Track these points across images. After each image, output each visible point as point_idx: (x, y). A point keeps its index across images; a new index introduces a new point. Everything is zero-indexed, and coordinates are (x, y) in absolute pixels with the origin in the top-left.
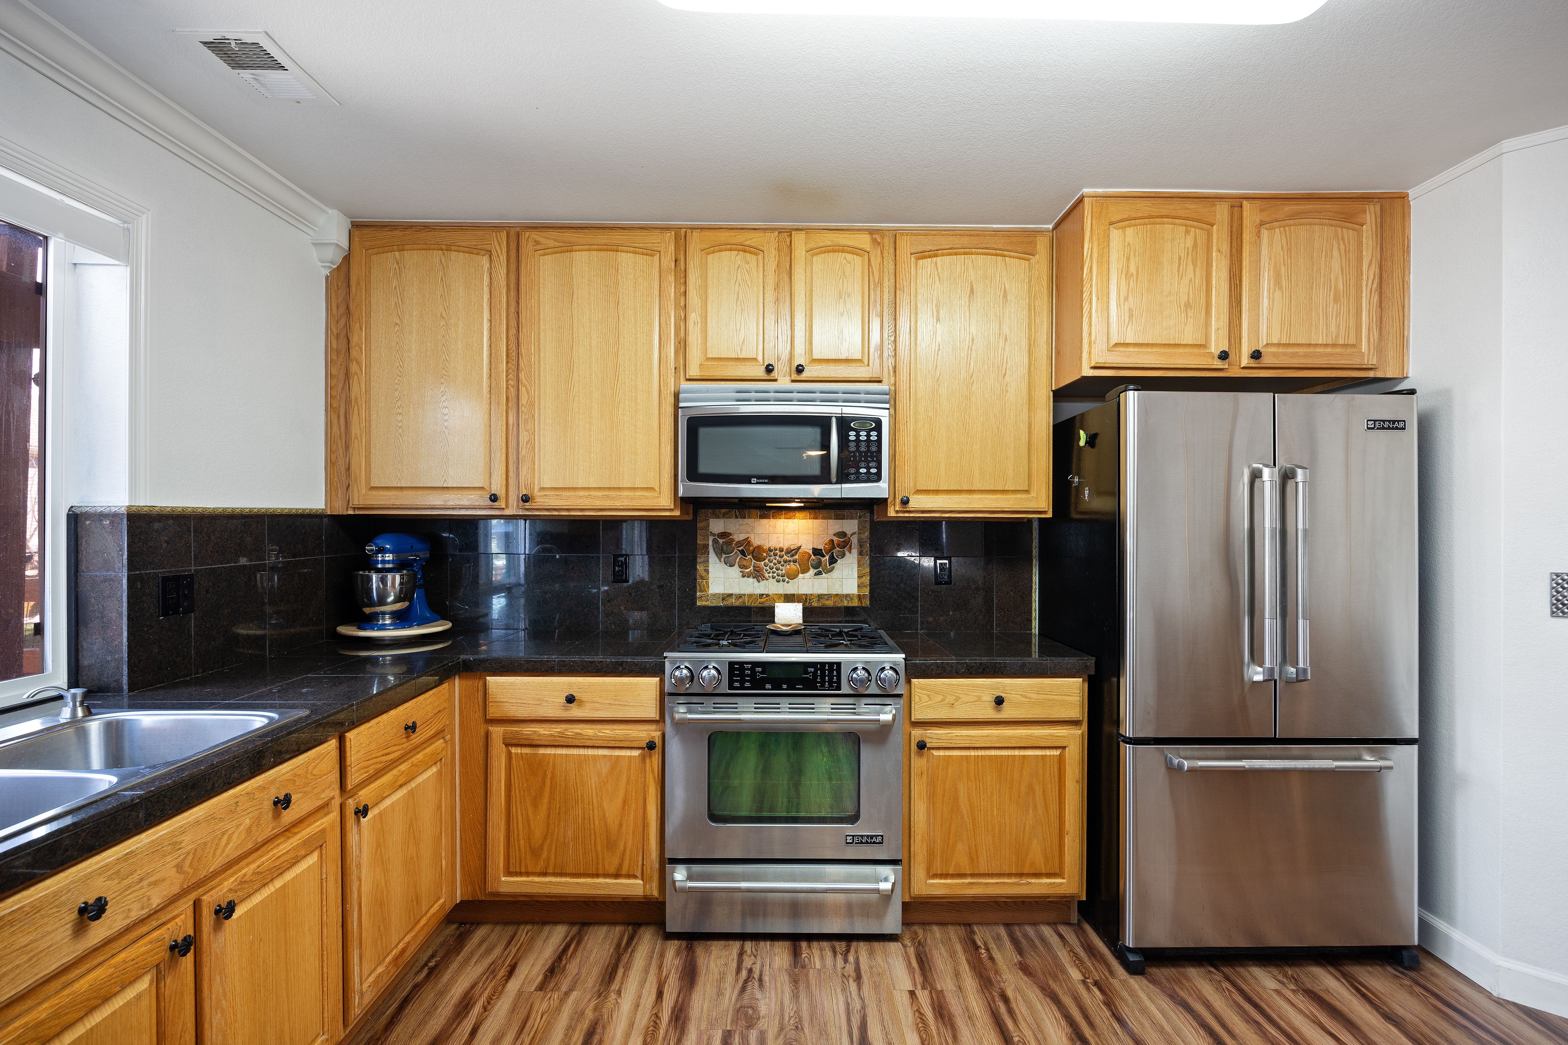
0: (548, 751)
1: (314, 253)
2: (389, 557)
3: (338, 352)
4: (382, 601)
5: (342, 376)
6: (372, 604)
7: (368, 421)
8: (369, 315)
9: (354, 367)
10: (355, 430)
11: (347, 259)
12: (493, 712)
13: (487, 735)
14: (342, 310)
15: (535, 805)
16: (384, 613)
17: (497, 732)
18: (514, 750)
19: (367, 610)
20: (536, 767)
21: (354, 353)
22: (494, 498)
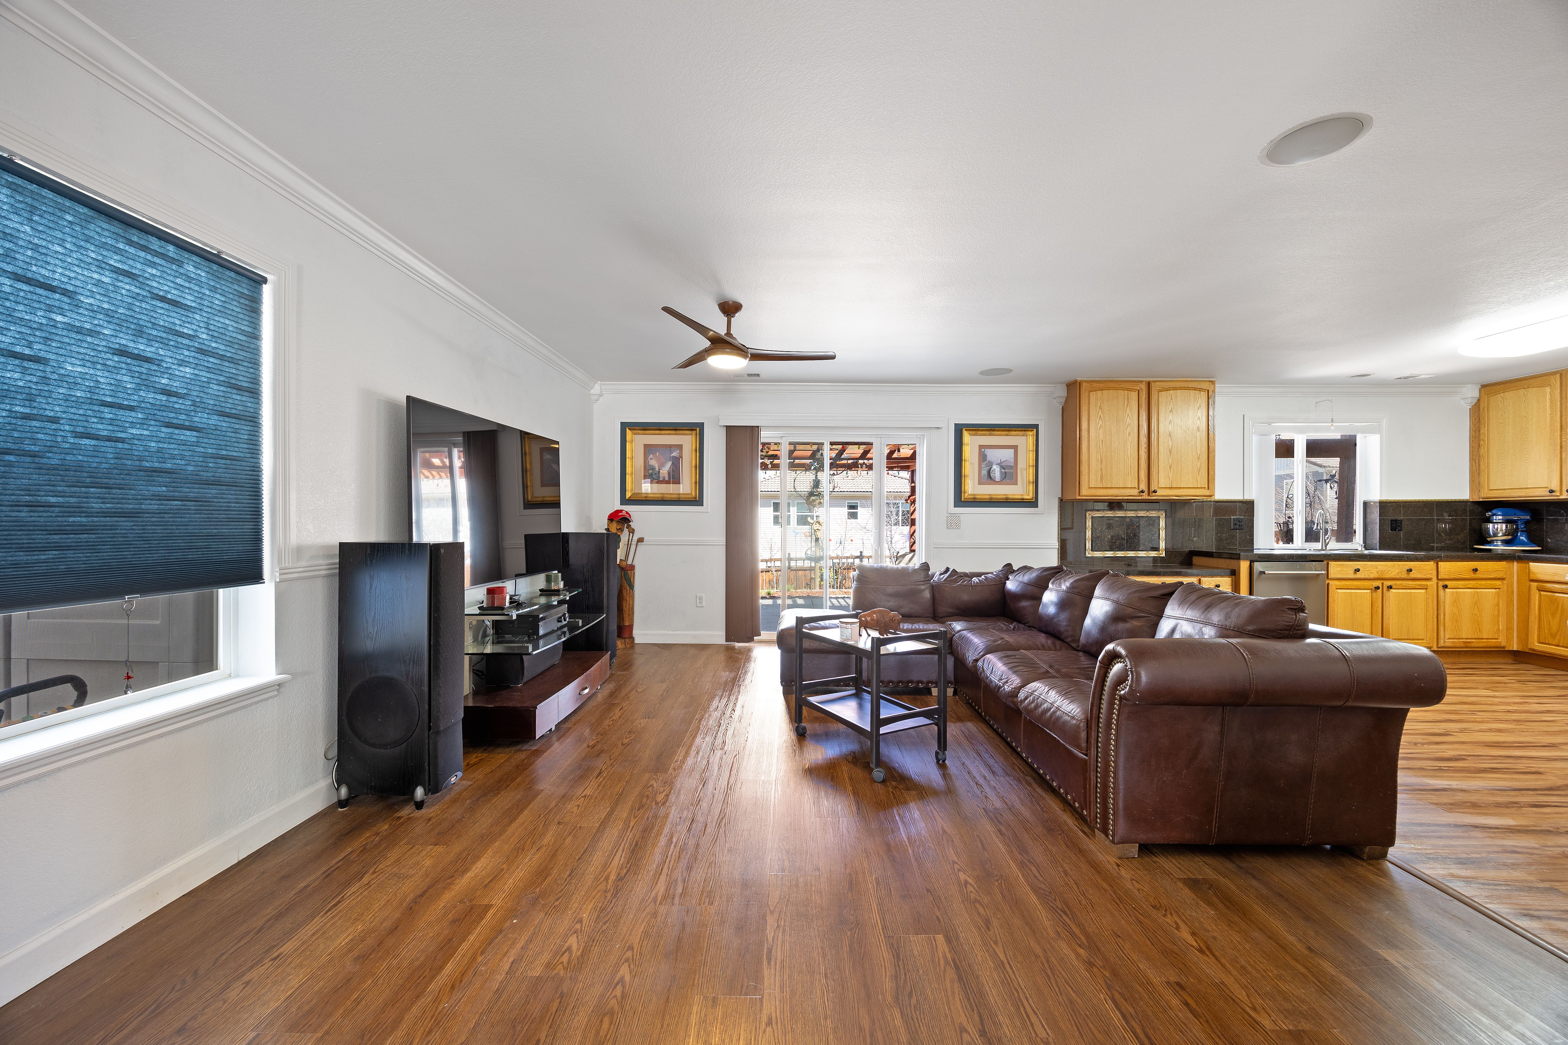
0: (1560, 595)
1: (1462, 402)
2: (1500, 517)
3: (1475, 437)
4: (1495, 535)
5: (1477, 446)
6: (1491, 537)
7: (1488, 463)
8: (1488, 421)
9: (1482, 443)
10: (1482, 467)
11: (1479, 400)
12: (1532, 577)
13: (1530, 586)
14: (1477, 420)
15: (1553, 615)
16: (1497, 540)
17: (1535, 584)
18: (1542, 593)
19: (1489, 539)
20: (1554, 601)
21: (1482, 437)
22: (1551, 491)
